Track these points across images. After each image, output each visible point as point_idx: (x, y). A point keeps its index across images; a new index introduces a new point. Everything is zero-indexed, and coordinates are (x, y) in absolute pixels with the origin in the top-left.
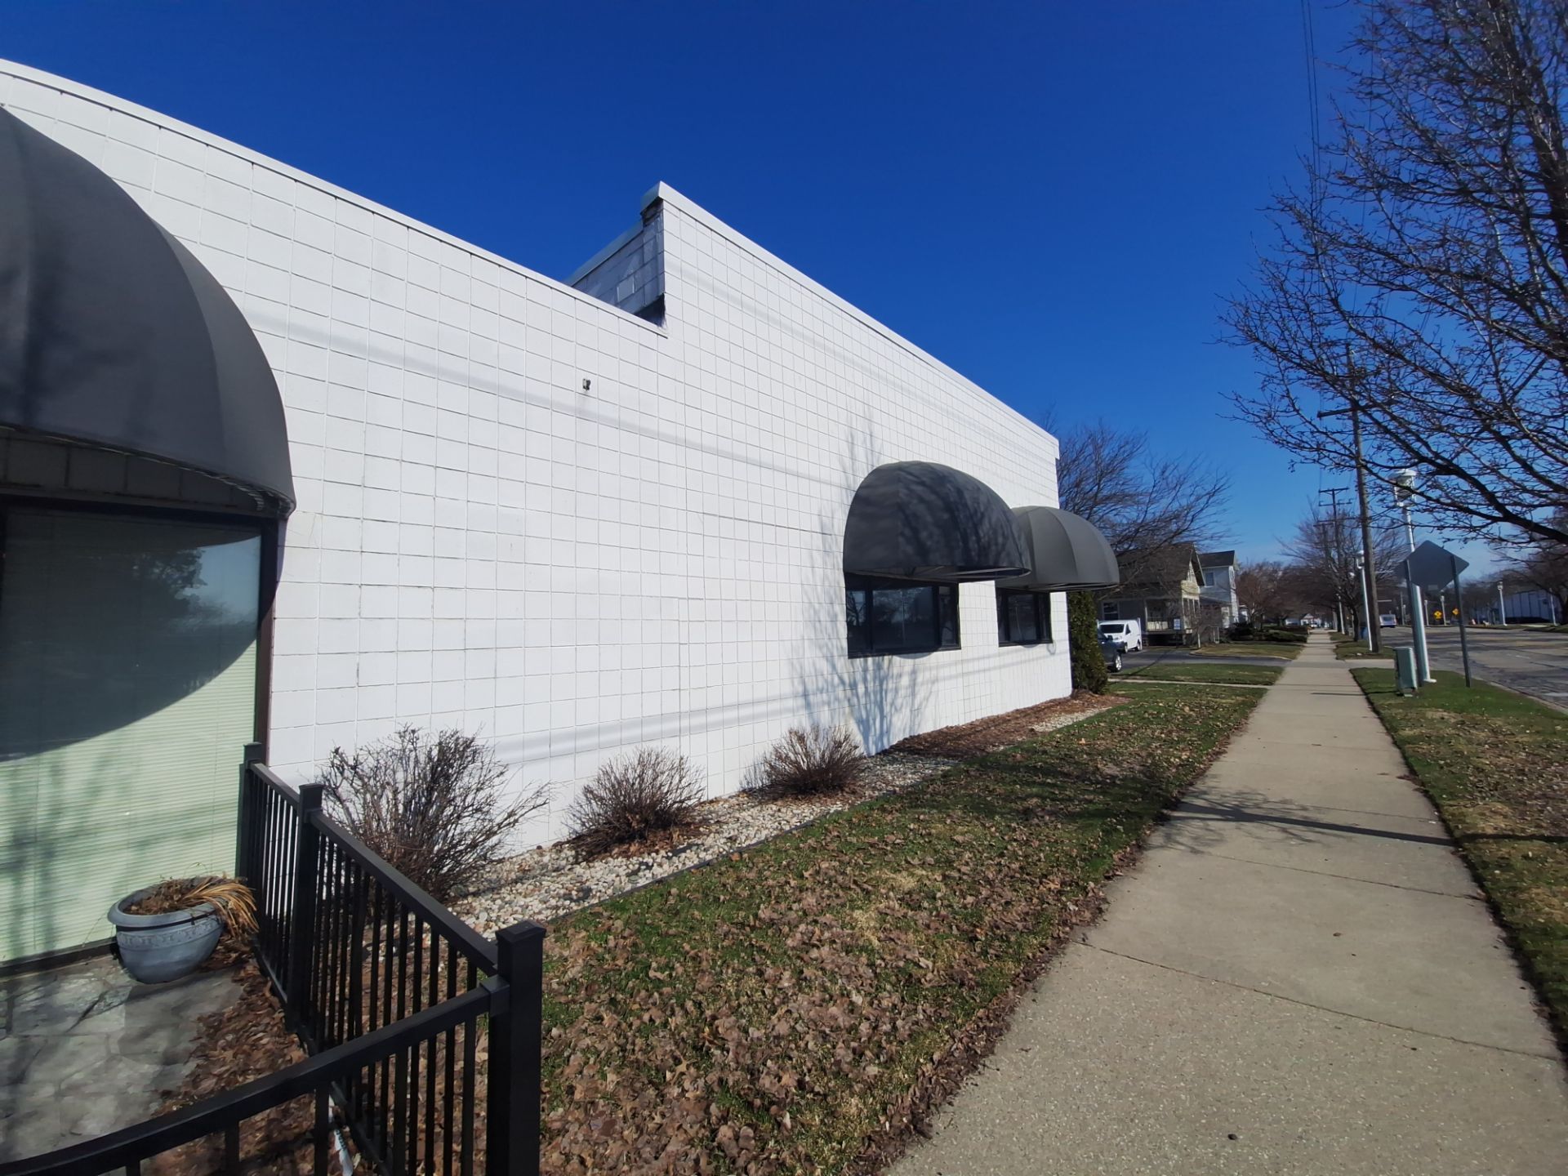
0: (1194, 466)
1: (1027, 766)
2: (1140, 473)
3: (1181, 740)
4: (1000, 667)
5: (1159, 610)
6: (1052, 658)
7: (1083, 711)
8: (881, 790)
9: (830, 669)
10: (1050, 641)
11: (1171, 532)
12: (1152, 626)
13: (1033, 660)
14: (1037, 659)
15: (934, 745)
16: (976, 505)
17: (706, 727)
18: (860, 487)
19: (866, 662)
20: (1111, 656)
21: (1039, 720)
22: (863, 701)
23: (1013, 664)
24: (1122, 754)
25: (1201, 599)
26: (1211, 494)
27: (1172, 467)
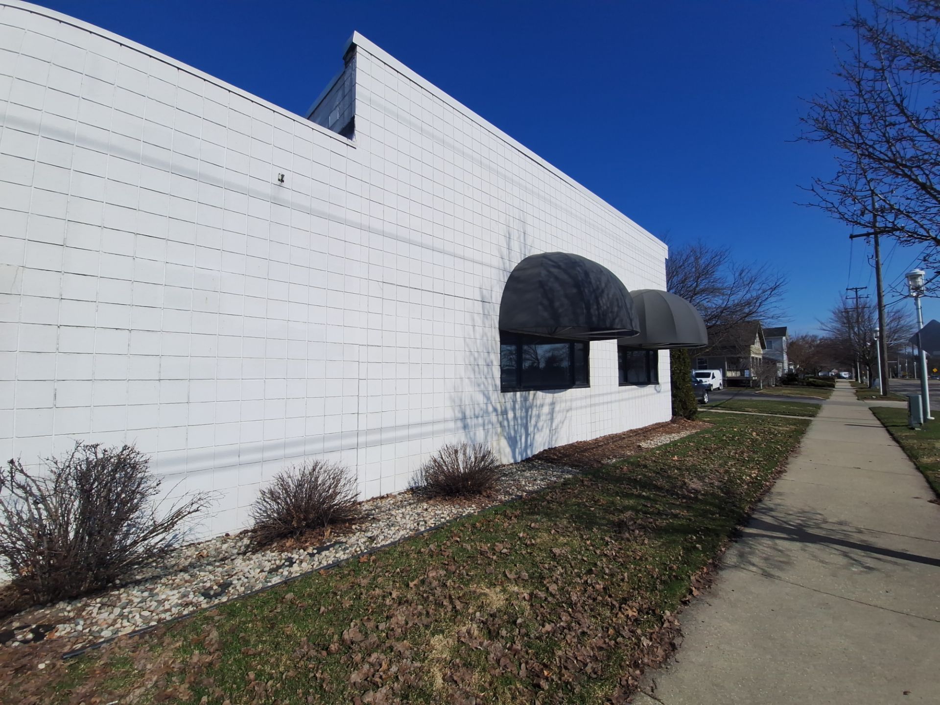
0: (762, 270)
1: (629, 478)
2: (725, 275)
3: (751, 460)
4: (619, 401)
5: (735, 364)
6: (658, 394)
7: (679, 432)
8: (511, 495)
9: (485, 401)
10: (656, 382)
11: (745, 313)
12: (729, 374)
13: (644, 396)
14: (647, 395)
15: (565, 455)
16: (598, 283)
17: (381, 443)
18: (514, 270)
19: (515, 395)
20: (701, 393)
21: (646, 438)
22: (512, 423)
23: (629, 399)
24: (705, 470)
25: (764, 358)
26: (773, 289)
27: (747, 271)
